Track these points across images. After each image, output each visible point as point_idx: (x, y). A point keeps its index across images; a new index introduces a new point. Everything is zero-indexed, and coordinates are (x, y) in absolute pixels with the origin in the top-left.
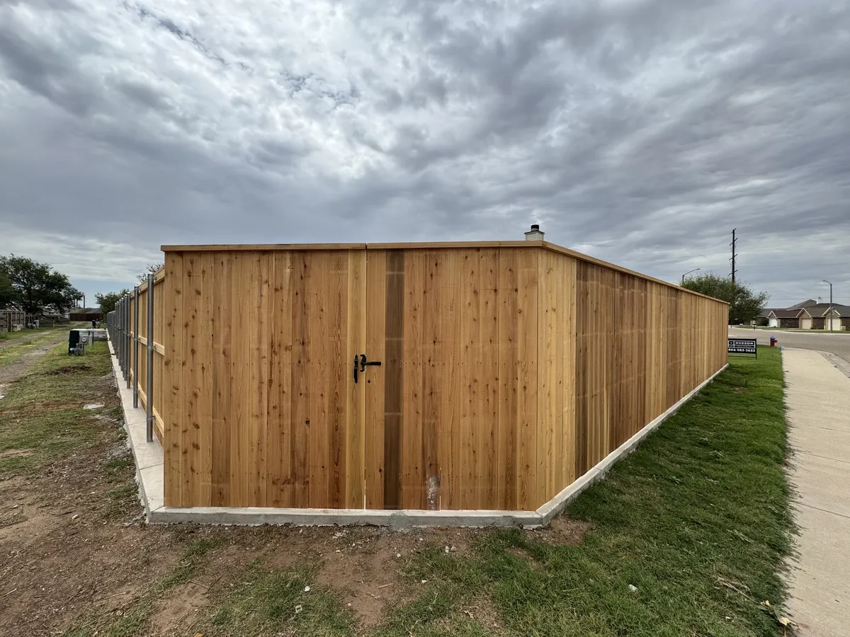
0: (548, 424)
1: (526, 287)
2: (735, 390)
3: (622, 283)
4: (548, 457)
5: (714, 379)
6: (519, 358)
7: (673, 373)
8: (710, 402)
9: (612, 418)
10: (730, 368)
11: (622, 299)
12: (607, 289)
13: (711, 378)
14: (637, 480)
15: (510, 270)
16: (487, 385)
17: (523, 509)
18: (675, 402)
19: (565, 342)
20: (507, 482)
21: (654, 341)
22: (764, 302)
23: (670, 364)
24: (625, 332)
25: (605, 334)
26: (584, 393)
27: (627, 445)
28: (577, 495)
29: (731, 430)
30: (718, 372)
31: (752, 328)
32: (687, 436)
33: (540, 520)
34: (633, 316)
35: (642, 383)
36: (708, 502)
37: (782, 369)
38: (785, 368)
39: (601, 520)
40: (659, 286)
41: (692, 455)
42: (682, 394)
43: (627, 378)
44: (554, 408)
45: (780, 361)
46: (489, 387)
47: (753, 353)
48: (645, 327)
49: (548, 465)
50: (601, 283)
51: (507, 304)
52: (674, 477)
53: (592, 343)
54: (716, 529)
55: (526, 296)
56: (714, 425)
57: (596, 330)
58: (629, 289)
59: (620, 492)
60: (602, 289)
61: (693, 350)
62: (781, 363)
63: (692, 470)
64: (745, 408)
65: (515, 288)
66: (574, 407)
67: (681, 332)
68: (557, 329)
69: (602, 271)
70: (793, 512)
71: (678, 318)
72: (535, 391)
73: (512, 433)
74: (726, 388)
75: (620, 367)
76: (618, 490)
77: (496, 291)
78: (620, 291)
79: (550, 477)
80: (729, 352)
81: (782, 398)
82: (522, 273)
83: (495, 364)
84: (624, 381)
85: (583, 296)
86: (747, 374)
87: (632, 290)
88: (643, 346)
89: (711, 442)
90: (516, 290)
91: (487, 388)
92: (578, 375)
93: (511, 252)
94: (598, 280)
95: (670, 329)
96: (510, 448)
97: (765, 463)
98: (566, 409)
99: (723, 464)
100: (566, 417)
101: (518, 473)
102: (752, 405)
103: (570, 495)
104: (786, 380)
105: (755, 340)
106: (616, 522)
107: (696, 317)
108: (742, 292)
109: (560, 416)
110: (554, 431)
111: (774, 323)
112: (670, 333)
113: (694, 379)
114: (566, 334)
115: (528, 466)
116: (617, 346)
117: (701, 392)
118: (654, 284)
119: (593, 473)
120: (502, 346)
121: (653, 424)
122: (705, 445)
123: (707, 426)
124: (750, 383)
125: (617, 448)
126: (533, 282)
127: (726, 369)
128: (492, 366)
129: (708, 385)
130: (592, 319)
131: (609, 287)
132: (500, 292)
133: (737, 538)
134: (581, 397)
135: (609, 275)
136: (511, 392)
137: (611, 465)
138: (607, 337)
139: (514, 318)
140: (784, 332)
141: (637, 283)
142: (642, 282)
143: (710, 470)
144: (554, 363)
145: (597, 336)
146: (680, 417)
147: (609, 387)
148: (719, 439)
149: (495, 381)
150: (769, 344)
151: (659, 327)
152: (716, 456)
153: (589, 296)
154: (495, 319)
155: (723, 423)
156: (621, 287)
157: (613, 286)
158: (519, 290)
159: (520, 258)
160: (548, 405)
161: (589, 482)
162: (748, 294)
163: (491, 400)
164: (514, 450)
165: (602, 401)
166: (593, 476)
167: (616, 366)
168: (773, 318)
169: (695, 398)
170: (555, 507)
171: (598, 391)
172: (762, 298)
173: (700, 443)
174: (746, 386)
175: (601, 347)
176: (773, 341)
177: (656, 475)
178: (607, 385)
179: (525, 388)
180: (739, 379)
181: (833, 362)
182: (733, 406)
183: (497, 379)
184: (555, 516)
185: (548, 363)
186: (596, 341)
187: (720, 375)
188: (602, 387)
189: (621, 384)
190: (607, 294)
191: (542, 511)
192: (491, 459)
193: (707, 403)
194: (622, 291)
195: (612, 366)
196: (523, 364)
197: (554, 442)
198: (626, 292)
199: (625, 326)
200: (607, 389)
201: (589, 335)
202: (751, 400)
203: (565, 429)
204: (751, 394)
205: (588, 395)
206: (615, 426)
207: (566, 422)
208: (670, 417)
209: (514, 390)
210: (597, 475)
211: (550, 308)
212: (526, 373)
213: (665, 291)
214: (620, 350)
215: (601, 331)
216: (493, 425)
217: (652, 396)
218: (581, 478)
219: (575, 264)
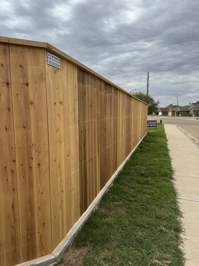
0: (59, 187)
1: (36, 83)
2: (151, 144)
3: (106, 89)
4: (60, 211)
5: (143, 140)
6: (33, 142)
7: (128, 139)
8: (142, 151)
9: (101, 170)
10: (148, 134)
11: (105, 99)
12: (97, 91)
13: (142, 139)
14: (114, 205)
15: (21, 66)
16: (6, 167)
17: (42, 256)
18: (129, 154)
19: (71, 127)
20: (28, 240)
21: (121, 124)
22: (159, 105)
23: (127, 135)
24: (107, 119)
25: (96, 120)
26: (85, 159)
27: (109, 183)
28: (81, 227)
29: (151, 165)
30: (144, 136)
31: (153, 116)
32: (135, 171)
33: (55, 260)
34: (111, 110)
35: (116, 146)
36: (147, 210)
37: (165, 133)
38: (166, 132)
39: (95, 242)
40: (123, 93)
41: (138, 182)
42: (132, 149)
43: (108, 145)
44: (63, 175)
45: (164, 129)
46: (7, 168)
47: (155, 127)
48: (117, 116)
49: (60, 216)
50: (94, 87)
51: (19, 97)
52: (131, 198)
53: (89, 126)
54: (153, 227)
55: (36, 90)
56: (145, 163)
57: (91, 119)
58: (109, 93)
59: (106, 216)
60: (94, 91)
61: (136, 126)
62: (164, 130)
63: (139, 191)
64: (155, 153)
65: (26, 82)
66: (78, 170)
67: (131, 118)
68: (64, 118)
69: (94, 78)
70: (179, 204)
71: (131, 111)
72: (47, 166)
73: (30, 202)
74: (147, 144)
75: (105, 139)
76: (105, 215)
77: (8, 84)
78: (105, 94)
79: (63, 224)
80: (148, 127)
81: (167, 146)
82: (31, 70)
83: (11, 149)
84: (107, 148)
85: (82, 95)
86: (154, 136)
87: (111, 94)
88: (116, 127)
89: (145, 173)
90: (27, 84)
91: (6, 170)
92: (80, 148)
93: (20, 49)
94: (91, 85)
95: (127, 117)
96: (29, 214)
97: (166, 180)
98: (72, 173)
99: (151, 184)
100: (73, 179)
101: (37, 231)
102: (158, 151)
103: (77, 230)
104: (167, 138)
105: (156, 121)
106: (103, 241)
107: (137, 111)
108: (152, 100)
109: (69, 179)
110: (64, 191)
111: (160, 114)
112: (127, 118)
113: (136, 141)
114: (71, 120)
115: (44, 224)
116: (103, 128)
117: (138, 146)
118: (121, 92)
119: (91, 207)
120: (17, 133)
121: (120, 168)
122: (143, 175)
123: (142, 165)
124: (156, 140)
125: (104, 186)
126: (41, 78)
127: (147, 135)
128: (9, 151)
129: (141, 142)
130: (89, 111)
131: (98, 91)
132: (13, 85)
133: (162, 231)
134: (83, 162)
135: (98, 83)
136: (27, 169)
137: (101, 198)
138: (98, 122)
139: (27, 108)
140: (163, 117)
141: (113, 90)
142: (115, 89)
143: (146, 190)
144: (63, 143)
145: (92, 122)
146: (131, 161)
147: (99, 152)
148: (148, 170)
149: (12, 163)
150: (160, 123)
151: (123, 116)
152: (148, 181)
153: (86, 95)
154: (9, 109)
155: (148, 162)
156: (105, 91)
157: (101, 90)
158: (30, 85)
159: (29, 56)
160: (59, 174)
161: (89, 215)
162: (153, 101)
163: (10, 179)
164: (33, 214)
165: (95, 162)
166: (91, 210)
167: (103, 139)
168: (160, 112)
169: (136, 150)
170: (66, 244)
171: (93, 156)
172: (158, 102)
173: (141, 174)
174: (154, 142)
175: (94, 128)
176: (161, 121)
177: (123, 199)
178: (98, 151)
179: (39, 165)
180: (152, 139)
181: (180, 129)
182: (151, 152)
183: (14, 161)
184: (66, 250)
185: (58, 143)
186: (92, 125)
187: (145, 138)
188: (95, 152)
189: (105, 149)
190: (97, 95)
191: (56, 252)
192: (14, 227)
193: (141, 152)
194: (106, 94)
195: (101, 139)
196: (37, 146)
197: (64, 199)
198: (107, 95)
199: (107, 116)
200: (98, 153)
201: (87, 121)
202: (157, 149)
203: (72, 187)
204: (157, 145)
205: (87, 160)
206: (103, 174)
207: (73, 182)
208: (128, 162)
209: (30, 168)
210: (93, 208)
211: (58, 101)
212: (39, 153)
213: (125, 96)
214: (105, 129)
215: (94, 119)
216: (14, 200)
217: (120, 153)
218: (84, 214)
219: (76, 70)
